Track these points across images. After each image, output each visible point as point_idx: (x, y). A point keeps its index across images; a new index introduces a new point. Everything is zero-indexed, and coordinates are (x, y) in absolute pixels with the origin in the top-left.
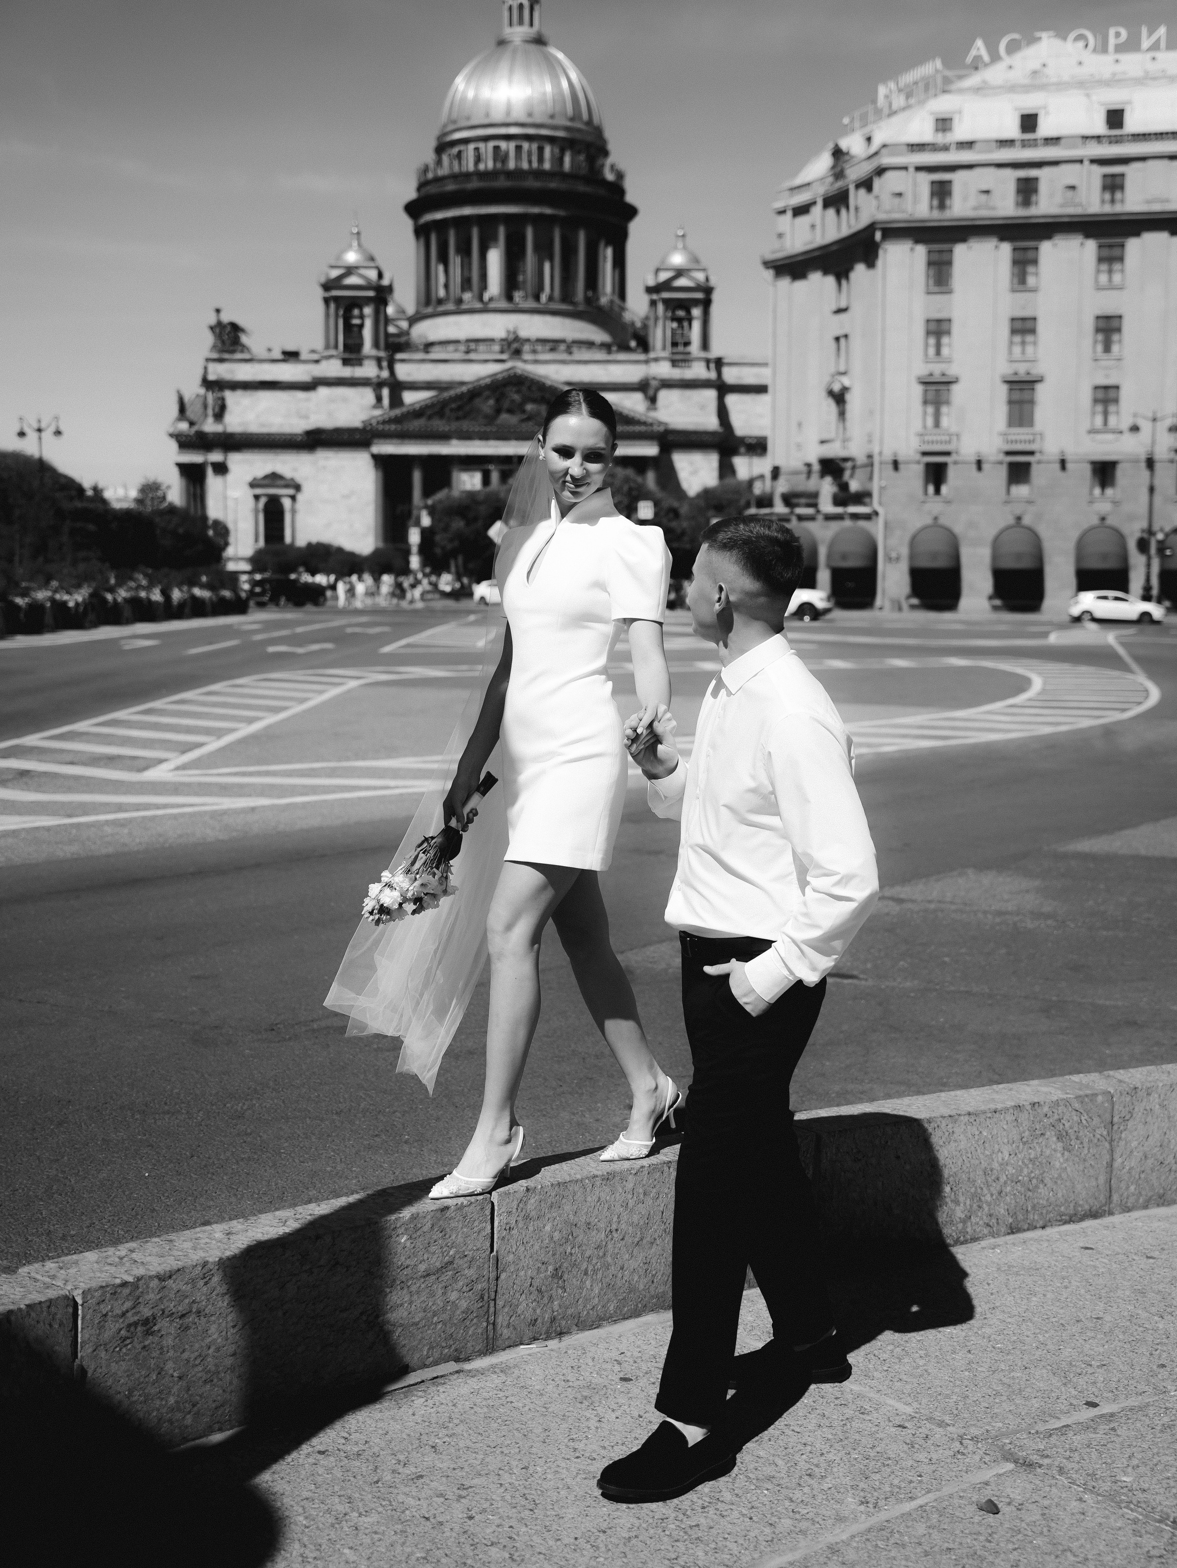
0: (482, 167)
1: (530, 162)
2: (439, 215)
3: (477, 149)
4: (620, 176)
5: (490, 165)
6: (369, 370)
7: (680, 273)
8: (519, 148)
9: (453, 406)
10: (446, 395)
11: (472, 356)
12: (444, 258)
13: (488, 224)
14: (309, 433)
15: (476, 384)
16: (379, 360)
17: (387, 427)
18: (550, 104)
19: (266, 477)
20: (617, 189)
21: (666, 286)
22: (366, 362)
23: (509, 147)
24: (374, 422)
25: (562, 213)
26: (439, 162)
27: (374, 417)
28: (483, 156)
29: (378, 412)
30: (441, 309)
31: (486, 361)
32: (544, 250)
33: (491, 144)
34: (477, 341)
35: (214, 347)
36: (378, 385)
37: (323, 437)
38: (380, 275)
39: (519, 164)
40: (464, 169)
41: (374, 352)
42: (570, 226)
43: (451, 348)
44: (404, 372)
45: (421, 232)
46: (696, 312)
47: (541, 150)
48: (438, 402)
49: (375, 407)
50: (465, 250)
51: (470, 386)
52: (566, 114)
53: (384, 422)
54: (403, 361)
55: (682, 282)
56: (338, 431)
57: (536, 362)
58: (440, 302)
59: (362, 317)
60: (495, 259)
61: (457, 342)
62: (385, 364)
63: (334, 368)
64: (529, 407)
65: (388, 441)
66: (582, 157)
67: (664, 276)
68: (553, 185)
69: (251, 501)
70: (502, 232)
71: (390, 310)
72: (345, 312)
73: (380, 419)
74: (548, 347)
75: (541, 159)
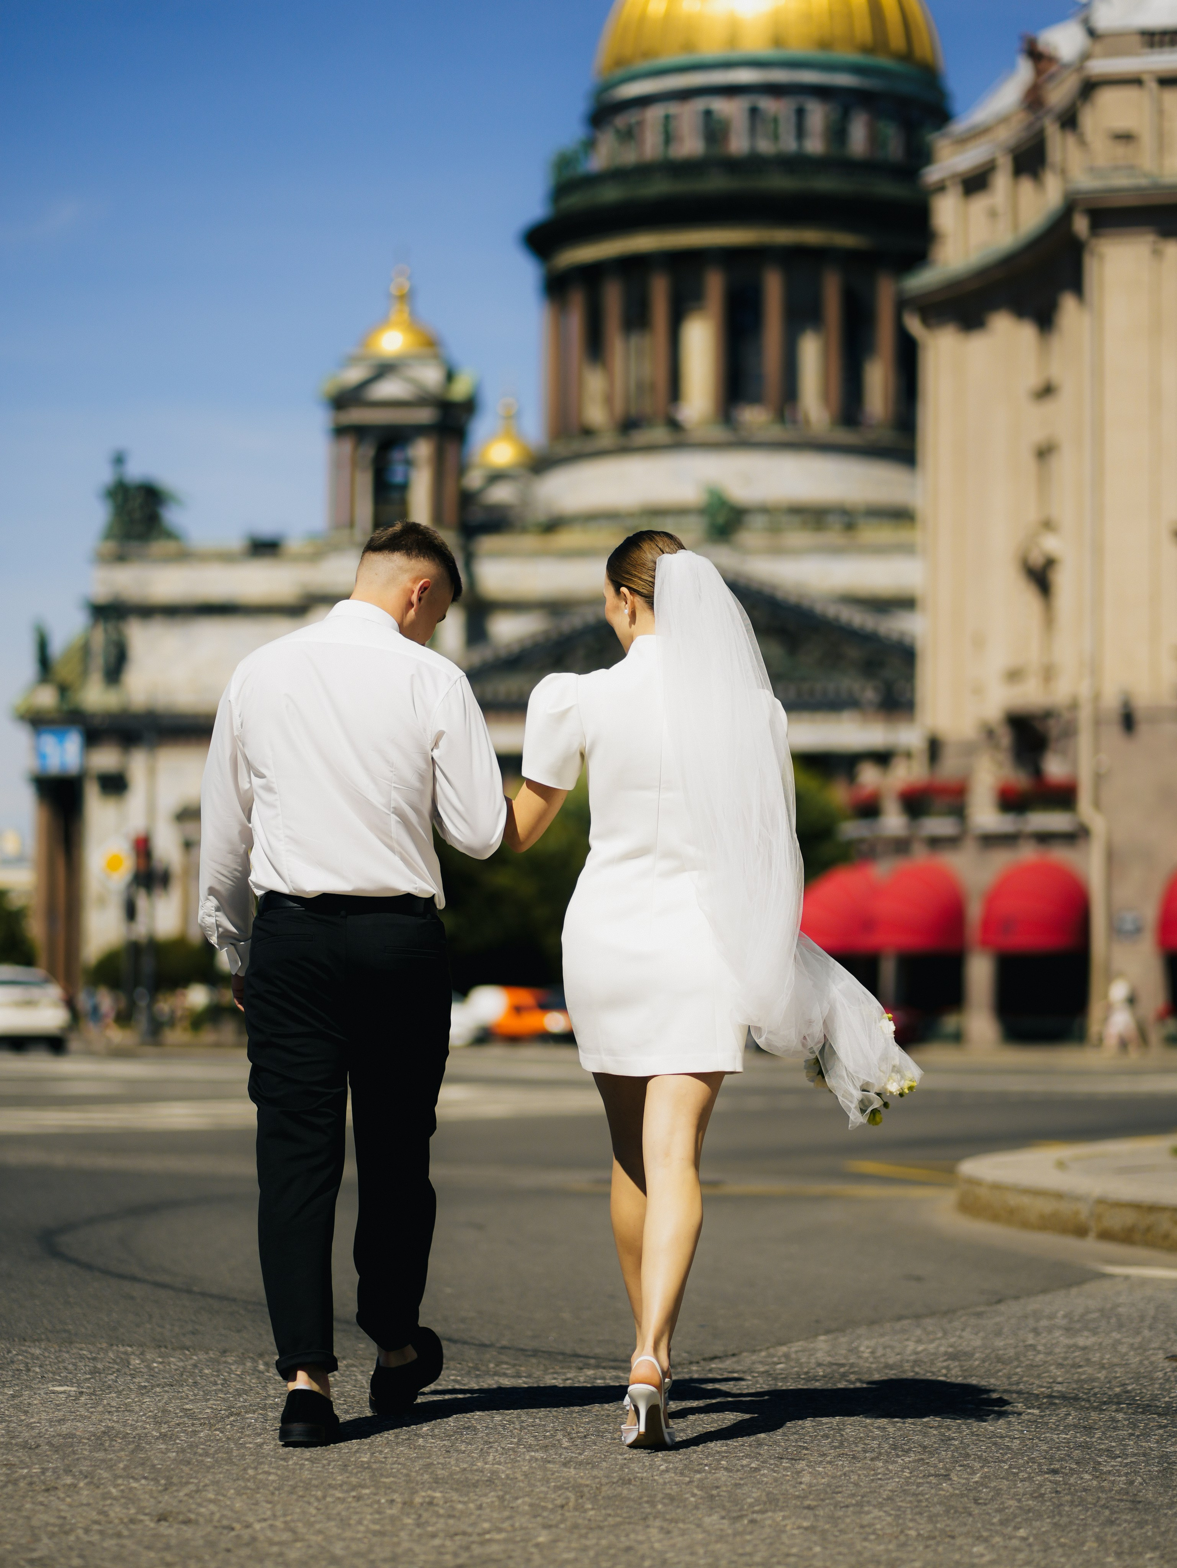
0: (678, 150)
1: (775, 137)
2: (589, 253)
3: (667, 118)
5: (696, 147)
10: (565, 624)
12: (596, 344)
13: (686, 267)
18: (822, 18)
23: (733, 109)
25: (845, 240)
26: (591, 145)
28: (680, 131)
30: (587, 446)
32: (803, 318)
33: (698, 105)
34: (659, 511)
35: (109, 535)
38: (450, 376)
39: (754, 144)
40: (641, 158)
42: (861, 264)
43: (602, 525)
44: (496, 576)
45: (556, 286)
47: (802, 115)
50: (637, 317)
52: (856, 39)
54: (496, 552)
57: (776, 552)
58: (587, 432)
59: (409, 463)
60: (700, 339)
61: (616, 514)
66: (887, 129)
68: (828, 183)
70: (714, 284)
72: (377, 456)
75: (801, 132)
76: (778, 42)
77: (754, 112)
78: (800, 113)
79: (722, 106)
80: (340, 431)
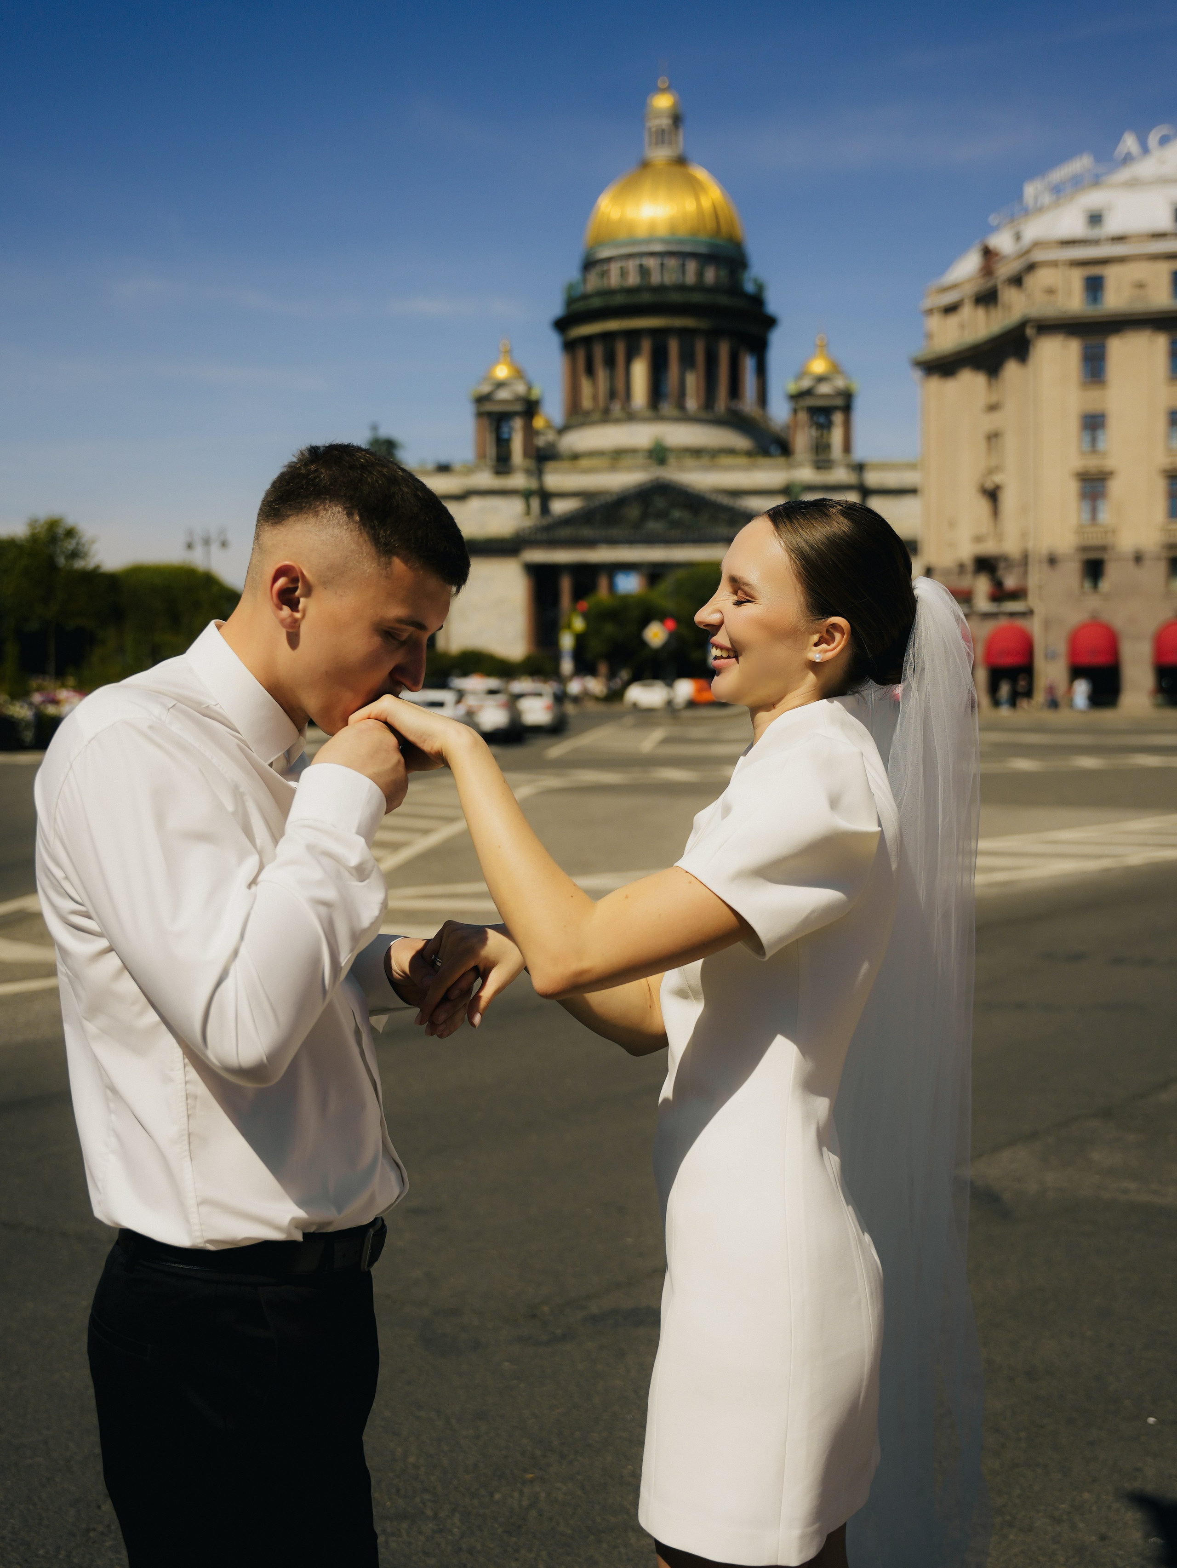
0: (627, 283)
2: (586, 330)
3: (622, 268)
4: (760, 288)
5: (635, 281)
6: (518, 480)
7: (821, 379)
8: (662, 265)
9: (603, 512)
10: (595, 503)
12: (590, 371)
13: (632, 337)
15: (621, 493)
16: (528, 472)
17: (537, 536)
18: (691, 220)
20: (757, 300)
21: (808, 393)
22: (516, 473)
23: (652, 263)
24: (525, 530)
25: (704, 324)
26: (584, 280)
27: (524, 526)
28: (628, 273)
29: (528, 521)
30: (588, 419)
31: (633, 470)
32: (687, 360)
33: (637, 262)
34: (622, 451)
36: (527, 495)
37: (475, 546)
38: (530, 388)
39: (662, 279)
40: (610, 286)
41: (523, 463)
42: (713, 336)
43: (597, 457)
44: (554, 480)
45: (569, 346)
46: (838, 418)
47: (683, 266)
48: (588, 509)
49: (525, 516)
50: (610, 362)
51: (616, 495)
52: (707, 231)
54: (552, 471)
55: (824, 389)
56: (489, 541)
57: (683, 469)
58: (587, 413)
59: (511, 430)
60: (640, 372)
61: (602, 453)
62: (534, 474)
63: (485, 479)
64: (675, 514)
65: (539, 549)
66: (723, 273)
67: (806, 384)
68: (697, 298)
70: (646, 345)
71: (539, 423)
72: (496, 425)
73: (531, 528)
74: (692, 455)
76: (673, 232)
77: (660, 264)
79: (648, 262)
80: (480, 415)
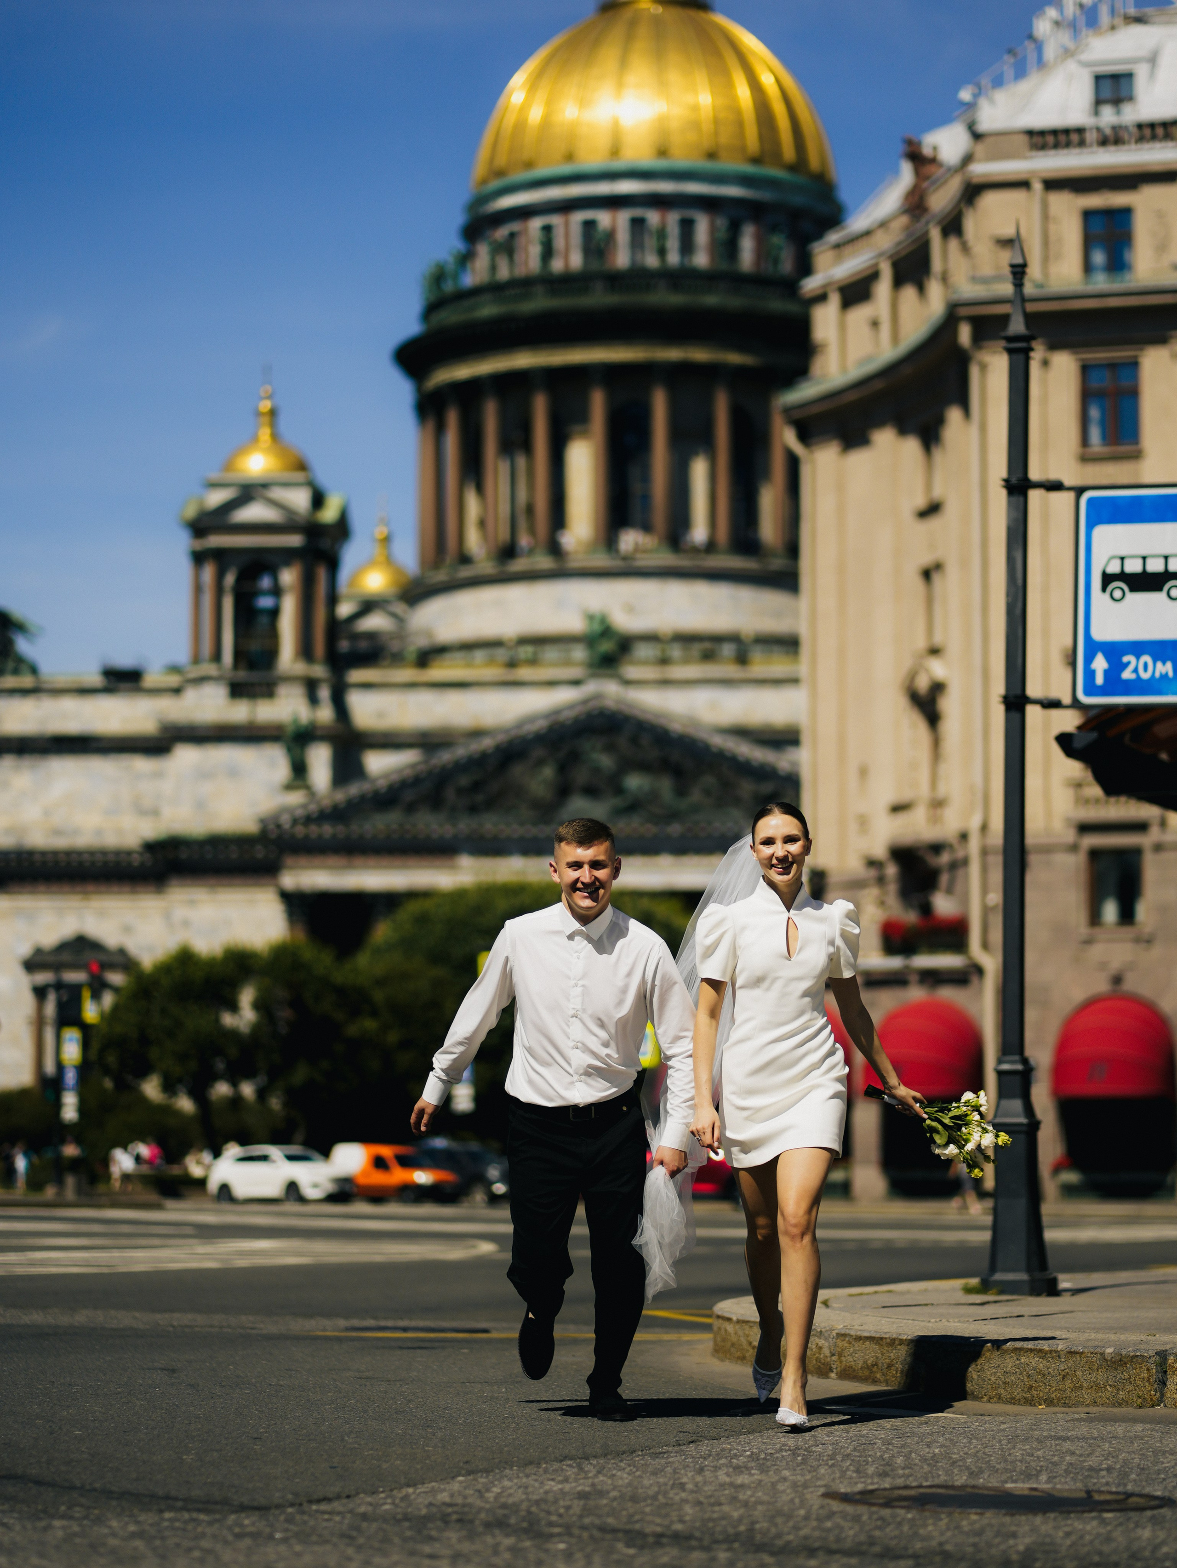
0: (557, 265)
1: (662, 252)
2: (463, 372)
3: (547, 229)
5: (576, 260)
6: (288, 706)
9: (464, 781)
10: (445, 757)
11: (524, 673)
13: (568, 386)
14: (152, 847)
15: (514, 733)
16: (311, 687)
17: (314, 830)
18: (707, 127)
19: (64, 947)
22: (283, 690)
23: (615, 222)
24: (285, 820)
26: (465, 260)
27: (284, 810)
28: (559, 243)
29: (296, 798)
30: (465, 572)
31: (551, 684)
32: (691, 434)
33: (579, 217)
34: (540, 641)
36: (301, 739)
37: (184, 855)
38: (318, 500)
39: (639, 257)
40: (520, 271)
41: (300, 668)
43: (479, 655)
44: (370, 709)
45: (428, 406)
48: (430, 773)
49: (289, 787)
50: (517, 441)
51: (501, 738)
52: (743, 148)
53: (308, 820)
54: (367, 686)
56: (217, 842)
57: (665, 683)
58: (465, 559)
59: (276, 591)
61: (492, 644)
62: (324, 693)
63: (213, 704)
64: (634, 782)
65: (318, 860)
66: (776, 239)
69: (28, 1001)
70: (598, 403)
72: (239, 580)
73: (299, 812)
74: (697, 649)
75: (687, 245)
76: (662, 153)
77: (638, 224)
78: (687, 226)
79: (603, 218)
80: (202, 556)
